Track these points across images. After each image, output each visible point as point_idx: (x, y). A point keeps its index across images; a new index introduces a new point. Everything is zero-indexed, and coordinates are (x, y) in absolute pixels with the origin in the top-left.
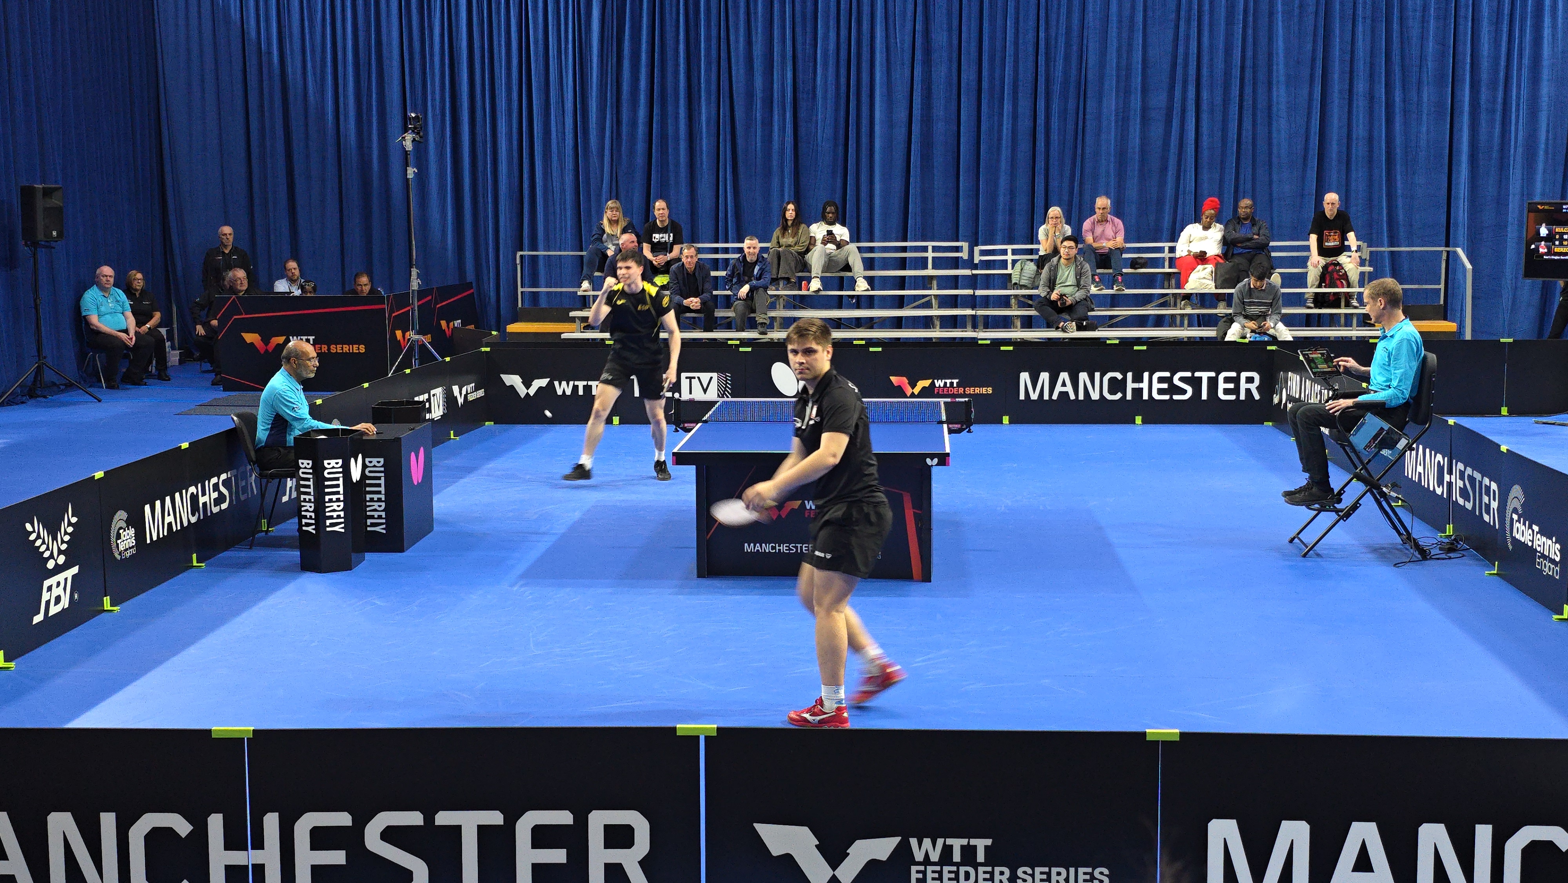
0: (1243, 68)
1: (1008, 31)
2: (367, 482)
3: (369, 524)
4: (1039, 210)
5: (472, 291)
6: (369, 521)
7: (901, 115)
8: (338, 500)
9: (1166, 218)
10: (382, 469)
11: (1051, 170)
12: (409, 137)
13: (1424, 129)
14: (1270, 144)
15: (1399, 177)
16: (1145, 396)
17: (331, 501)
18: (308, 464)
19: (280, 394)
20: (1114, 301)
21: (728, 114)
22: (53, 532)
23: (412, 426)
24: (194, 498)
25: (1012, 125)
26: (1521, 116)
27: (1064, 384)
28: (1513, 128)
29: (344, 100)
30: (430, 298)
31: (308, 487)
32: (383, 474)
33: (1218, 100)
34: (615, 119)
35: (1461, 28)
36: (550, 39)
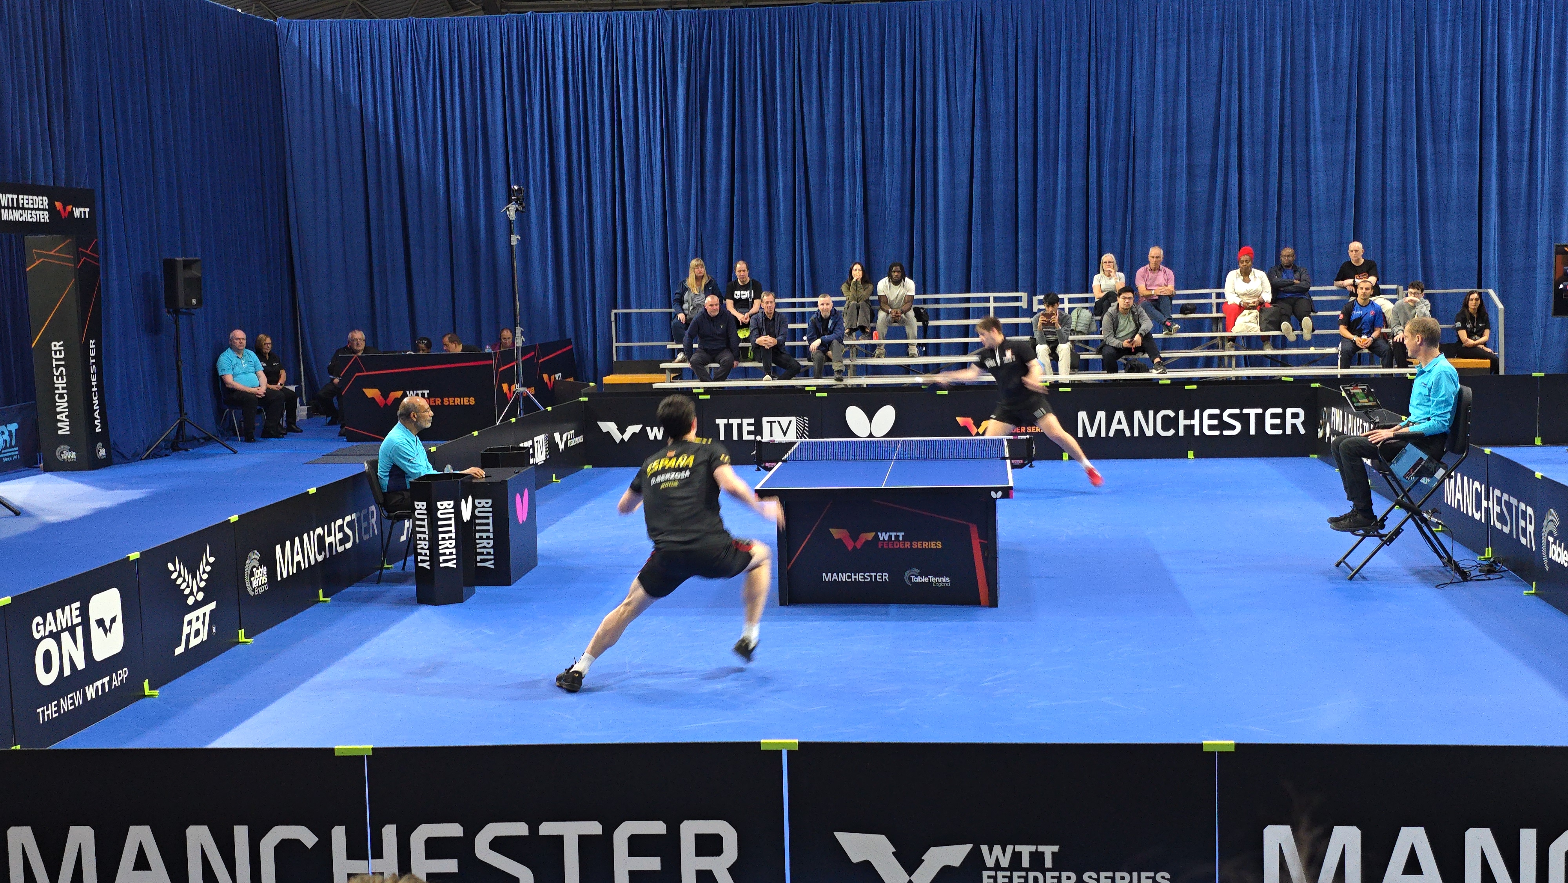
0: (1282, 126)
1: (1061, 98)
2: (477, 521)
3: (478, 560)
4: (1092, 261)
5: (570, 347)
6: (479, 558)
7: (964, 177)
8: (450, 538)
9: (1213, 268)
10: (490, 509)
11: (1104, 224)
12: (512, 207)
13: (1455, 179)
14: (1309, 197)
15: (1431, 225)
16: (1197, 433)
17: (444, 539)
18: (423, 506)
19: (397, 447)
20: (1167, 344)
21: (803, 180)
22: (193, 573)
23: (517, 469)
24: (321, 539)
25: (1067, 183)
26: (1547, 166)
27: (1120, 422)
28: (1539, 175)
29: (454, 175)
30: (533, 353)
31: (423, 526)
32: (491, 514)
33: (1260, 156)
34: (699, 186)
35: (1487, 85)
36: (640, 116)
